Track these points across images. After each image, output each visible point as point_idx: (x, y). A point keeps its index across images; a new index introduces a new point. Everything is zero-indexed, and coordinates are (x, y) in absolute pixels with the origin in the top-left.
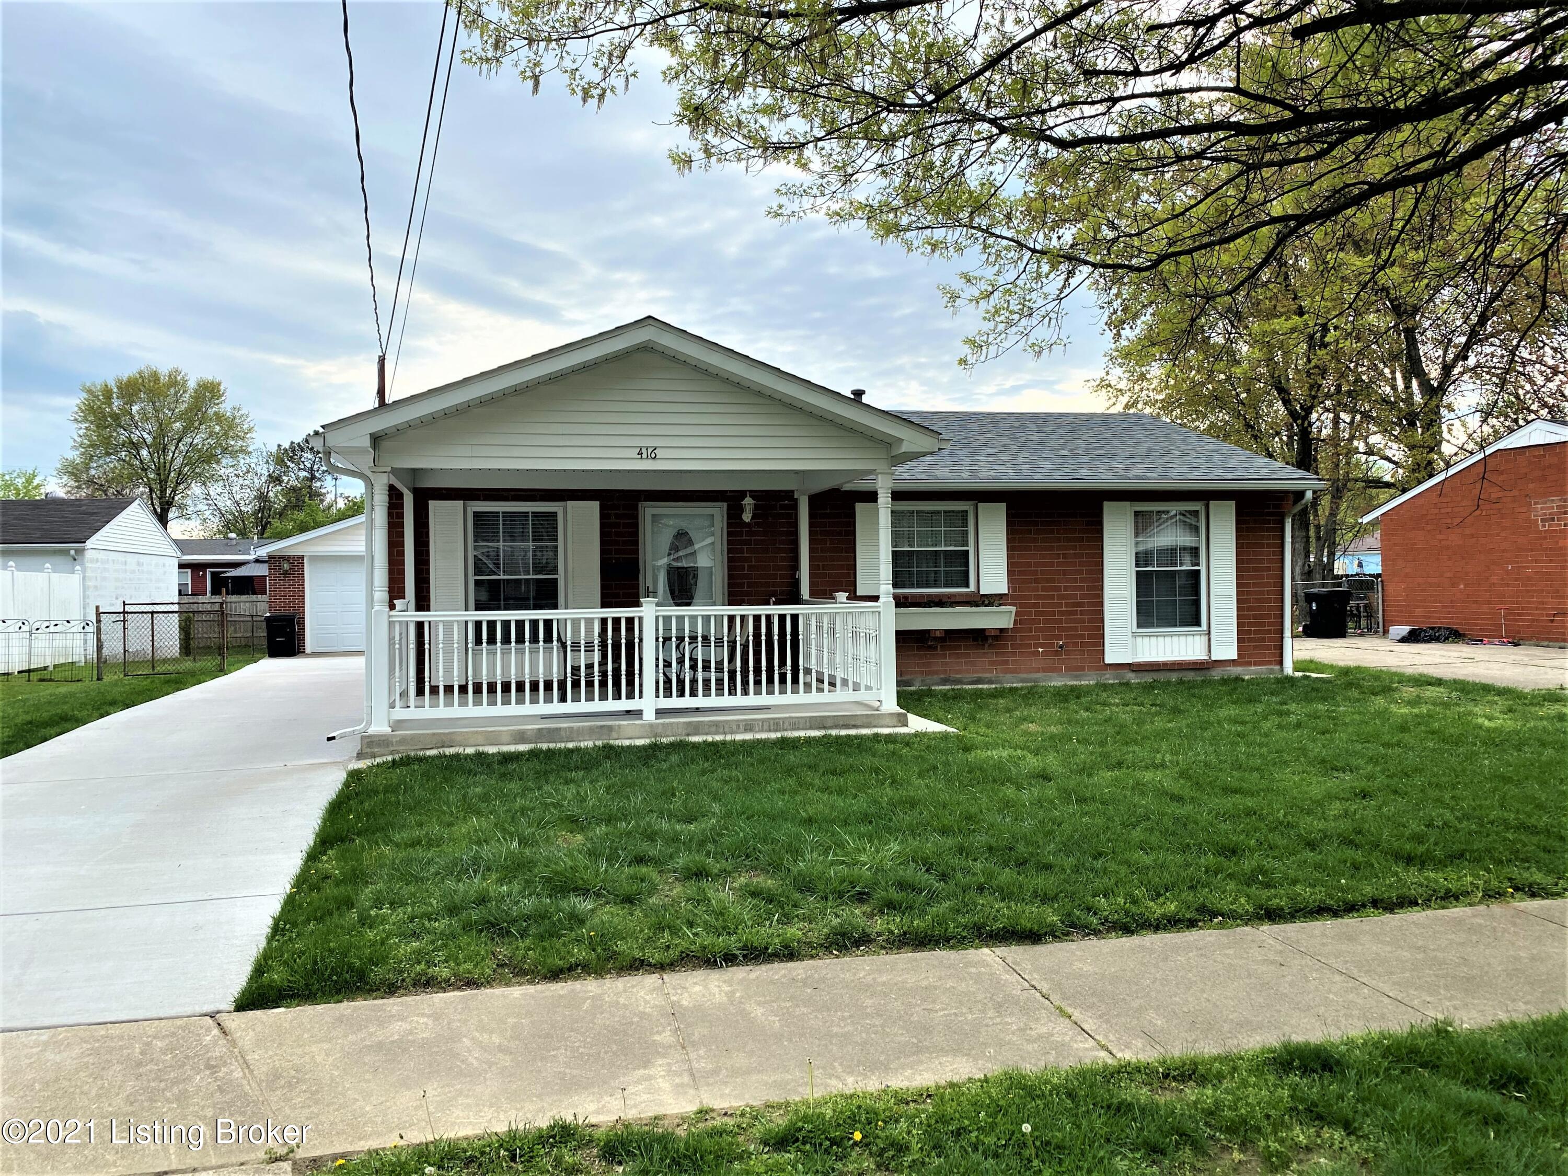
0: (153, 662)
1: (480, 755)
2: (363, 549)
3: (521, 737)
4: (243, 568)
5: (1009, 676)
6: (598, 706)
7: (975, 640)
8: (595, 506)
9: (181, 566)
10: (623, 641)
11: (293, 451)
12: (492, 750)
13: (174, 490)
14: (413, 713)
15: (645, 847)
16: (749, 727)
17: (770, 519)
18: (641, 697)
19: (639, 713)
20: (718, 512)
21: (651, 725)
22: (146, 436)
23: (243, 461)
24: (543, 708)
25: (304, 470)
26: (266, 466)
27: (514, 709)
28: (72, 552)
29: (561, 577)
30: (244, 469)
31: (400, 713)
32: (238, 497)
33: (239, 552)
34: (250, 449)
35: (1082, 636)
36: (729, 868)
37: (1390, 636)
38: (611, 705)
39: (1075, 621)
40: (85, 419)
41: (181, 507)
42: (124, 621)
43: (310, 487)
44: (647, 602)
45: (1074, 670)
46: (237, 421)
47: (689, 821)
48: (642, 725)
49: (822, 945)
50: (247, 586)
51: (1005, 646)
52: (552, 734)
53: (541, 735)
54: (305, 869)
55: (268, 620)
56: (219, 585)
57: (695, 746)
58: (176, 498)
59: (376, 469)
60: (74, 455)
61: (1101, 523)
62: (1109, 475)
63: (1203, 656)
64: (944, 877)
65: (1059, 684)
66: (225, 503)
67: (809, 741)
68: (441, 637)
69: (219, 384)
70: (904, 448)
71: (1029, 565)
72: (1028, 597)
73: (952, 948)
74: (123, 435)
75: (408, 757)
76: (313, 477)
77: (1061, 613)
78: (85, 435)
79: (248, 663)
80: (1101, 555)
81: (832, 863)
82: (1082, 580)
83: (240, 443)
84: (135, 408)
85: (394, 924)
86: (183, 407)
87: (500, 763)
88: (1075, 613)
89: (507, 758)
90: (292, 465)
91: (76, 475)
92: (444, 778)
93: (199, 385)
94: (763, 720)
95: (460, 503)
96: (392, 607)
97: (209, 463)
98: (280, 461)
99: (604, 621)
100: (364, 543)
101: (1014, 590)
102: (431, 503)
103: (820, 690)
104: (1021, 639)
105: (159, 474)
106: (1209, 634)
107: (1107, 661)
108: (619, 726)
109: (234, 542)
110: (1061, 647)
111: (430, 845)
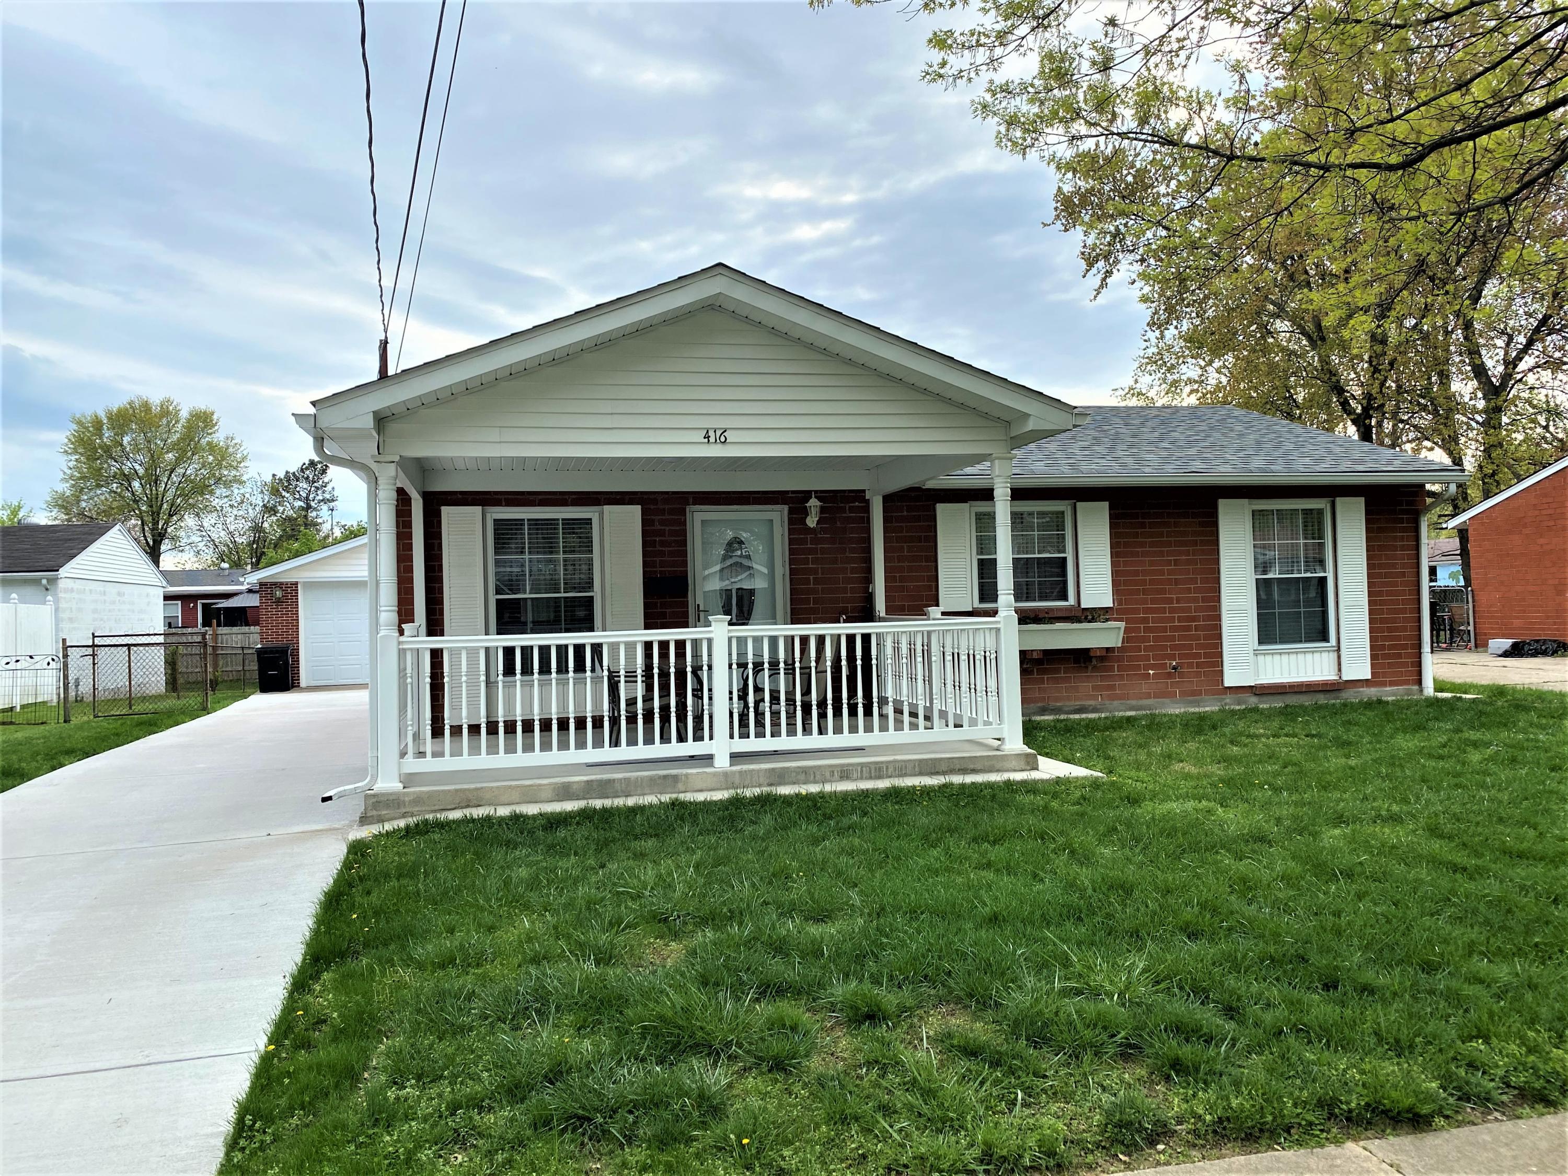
0: (130, 701)
1: (516, 818)
2: (366, 573)
3: (565, 793)
4: (236, 598)
5: (1116, 703)
6: (658, 750)
7: (1076, 661)
8: (636, 511)
9: (167, 598)
10: (672, 670)
11: (288, 481)
12: (531, 810)
13: (167, 522)
14: (429, 765)
15: (775, 967)
16: (845, 774)
17: (839, 524)
18: (711, 738)
19: (708, 759)
20: (778, 515)
21: (726, 774)
22: (137, 467)
23: (236, 491)
24: (591, 754)
25: (300, 499)
26: (260, 496)
27: (555, 757)
28: (44, 582)
29: (596, 593)
30: (239, 499)
31: (413, 765)
32: (232, 528)
33: (233, 582)
34: (244, 478)
35: (1198, 656)
36: (910, 1003)
37: (1490, 651)
38: (675, 749)
39: (1191, 638)
40: (75, 451)
41: (174, 539)
42: (94, 655)
43: (306, 517)
44: (716, 621)
45: (1192, 694)
46: (231, 450)
47: (821, 916)
48: (715, 774)
49: (1098, 1145)
50: (238, 617)
51: (1111, 669)
52: (603, 788)
53: (590, 789)
54: (289, 1008)
55: (260, 652)
56: (210, 616)
57: (787, 801)
58: (169, 530)
59: (381, 458)
60: (64, 488)
61: (1216, 524)
62: (1227, 468)
63: (1331, 676)
64: (1230, 1012)
65: (1177, 711)
66: (219, 535)
67: (927, 791)
68: (464, 668)
69: (212, 414)
70: (1031, 425)
71: (1136, 573)
72: (1136, 611)
73: (1300, 1143)
74: (114, 467)
75: (426, 822)
76: (309, 507)
77: (1174, 629)
78: (76, 467)
79: (236, 699)
80: (1217, 561)
81: (1065, 993)
82: (1197, 590)
83: (234, 473)
84: (126, 440)
85: (425, 1120)
86: (175, 437)
87: (545, 829)
88: (1188, 628)
89: (554, 822)
90: (287, 495)
91: (66, 508)
92: (476, 853)
93: (191, 414)
94: (862, 765)
95: (478, 510)
96: (401, 632)
97: (202, 494)
98: (275, 492)
99: (648, 646)
100: (366, 568)
101: (1120, 603)
102: (445, 510)
103: (914, 726)
104: (1130, 659)
105: (151, 506)
106: (1339, 650)
107: (1227, 684)
108: (687, 775)
109: (227, 572)
110: (1175, 668)
111: (467, 965)
